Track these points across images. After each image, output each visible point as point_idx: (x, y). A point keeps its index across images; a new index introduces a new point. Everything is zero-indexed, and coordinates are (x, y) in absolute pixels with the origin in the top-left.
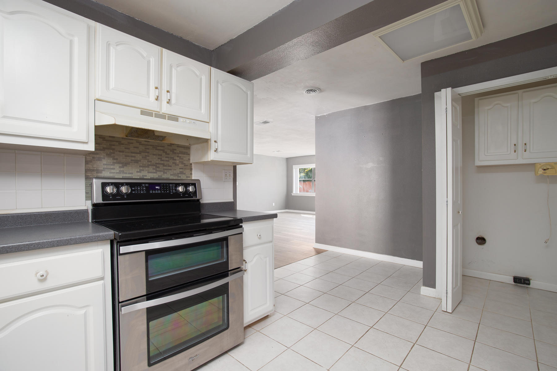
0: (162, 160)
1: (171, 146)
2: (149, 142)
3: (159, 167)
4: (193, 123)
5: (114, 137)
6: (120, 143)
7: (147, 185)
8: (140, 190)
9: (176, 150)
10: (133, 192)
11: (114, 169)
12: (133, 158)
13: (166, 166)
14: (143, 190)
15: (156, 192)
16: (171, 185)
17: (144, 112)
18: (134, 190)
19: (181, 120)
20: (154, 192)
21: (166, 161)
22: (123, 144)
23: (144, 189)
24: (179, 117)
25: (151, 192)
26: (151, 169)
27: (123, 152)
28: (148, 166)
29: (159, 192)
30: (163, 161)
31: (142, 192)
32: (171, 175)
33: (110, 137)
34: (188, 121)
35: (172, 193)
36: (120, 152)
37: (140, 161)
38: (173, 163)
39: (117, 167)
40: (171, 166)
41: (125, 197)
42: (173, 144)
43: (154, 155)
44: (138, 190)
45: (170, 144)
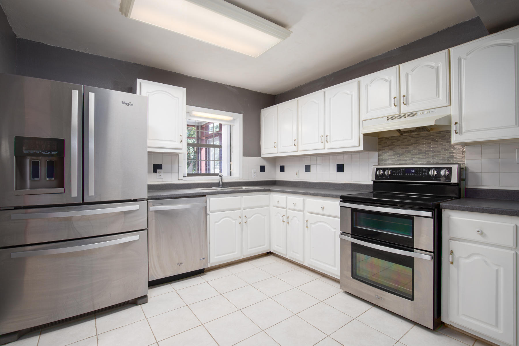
0: (430, 148)
1: (440, 133)
2: (419, 134)
3: (428, 154)
4: (432, 112)
5: (394, 137)
6: (398, 140)
7: (404, 169)
8: (399, 173)
9: (445, 136)
10: (394, 174)
11: (394, 158)
12: (407, 149)
13: (435, 152)
14: (400, 173)
15: (410, 175)
16: (424, 169)
17: (390, 118)
18: (394, 173)
19: (418, 113)
20: (408, 175)
21: (435, 147)
22: (400, 140)
23: (402, 172)
24: (416, 112)
25: (406, 175)
26: (421, 156)
27: (400, 146)
28: (419, 153)
29: (413, 175)
30: (432, 148)
31: (399, 175)
32: (440, 160)
33: (392, 137)
34: (425, 112)
35: (424, 176)
36: (398, 146)
37: (412, 151)
38: (442, 149)
39: (396, 158)
40: (440, 152)
41: (388, 177)
42: (442, 131)
43: (423, 144)
44: (397, 173)
45: (439, 132)
